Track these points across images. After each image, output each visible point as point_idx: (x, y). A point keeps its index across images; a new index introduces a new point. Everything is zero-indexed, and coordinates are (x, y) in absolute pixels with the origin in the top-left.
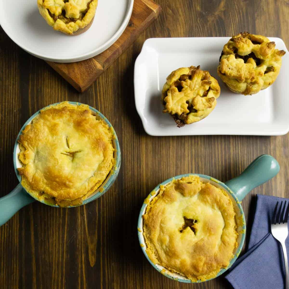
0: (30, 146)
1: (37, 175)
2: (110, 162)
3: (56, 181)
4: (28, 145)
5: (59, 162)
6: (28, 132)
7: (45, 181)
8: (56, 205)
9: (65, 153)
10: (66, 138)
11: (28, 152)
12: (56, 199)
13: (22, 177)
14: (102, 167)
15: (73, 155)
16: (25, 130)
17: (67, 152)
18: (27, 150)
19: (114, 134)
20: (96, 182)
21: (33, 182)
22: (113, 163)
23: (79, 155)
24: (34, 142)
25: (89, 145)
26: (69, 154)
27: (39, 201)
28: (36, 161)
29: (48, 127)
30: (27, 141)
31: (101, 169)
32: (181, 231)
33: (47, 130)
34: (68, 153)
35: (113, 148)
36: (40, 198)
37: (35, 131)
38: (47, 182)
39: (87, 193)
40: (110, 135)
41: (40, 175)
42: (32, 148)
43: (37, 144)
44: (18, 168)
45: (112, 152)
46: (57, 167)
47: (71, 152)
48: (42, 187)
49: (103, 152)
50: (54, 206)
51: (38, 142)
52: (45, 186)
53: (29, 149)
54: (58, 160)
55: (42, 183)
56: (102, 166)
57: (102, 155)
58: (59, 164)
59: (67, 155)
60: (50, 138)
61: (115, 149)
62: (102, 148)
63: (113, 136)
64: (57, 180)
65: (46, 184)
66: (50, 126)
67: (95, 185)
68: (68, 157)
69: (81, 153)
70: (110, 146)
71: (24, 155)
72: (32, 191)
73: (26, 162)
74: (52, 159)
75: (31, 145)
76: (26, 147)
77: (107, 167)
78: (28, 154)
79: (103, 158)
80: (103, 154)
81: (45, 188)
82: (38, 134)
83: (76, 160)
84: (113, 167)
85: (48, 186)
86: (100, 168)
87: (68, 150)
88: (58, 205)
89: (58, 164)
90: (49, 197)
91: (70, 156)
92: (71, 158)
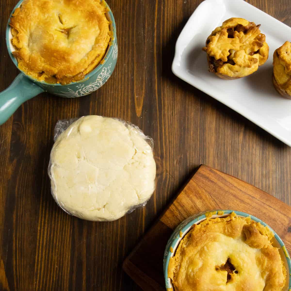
0: (22, 27)
1: (33, 55)
2: (107, 34)
3: (54, 57)
4: (20, 28)
5: (54, 37)
6: (19, 13)
7: (43, 59)
8: (58, 82)
9: (60, 30)
10: (58, 16)
11: (21, 34)
12: (56, 76)
13: (19, 60)
14: (99, 40)
15: (68, 32)
16: (15, 13)
17: (61, 29)
18: (19, 33)
19: (106, 7)
20: (96, 55)
21: (30, 63)
22: (110, 36)
23: (74, 30)
24: (26, 23)
25: (83, 20)
26: (63, 31)
27: (39, 82)
28: (31, 44)
29: (38, 6)
30: (18, 22)
31: (99, 41)
32: (217, 269)
33: (37, 9)
34: (63, 29)
35: (107, 21)
36: (40, 78)
37: (26, 10)
38: (45, 59)
39: (88, 67)
40: (103, 8)
41: (36, 55)
42: (24, 30)
43: (29, 24)
44: (13, 52)
45: (108, 25)
46: (53, 43)
47: (65, 28)
48: (41, 66)
49: (98, 24)
50: (55, 85)
51: (30, 22)
52: (43, 65)
53: (22, 31)
54: (54, 36)
55: (39, 62)
56: (99, 38)
57: (97, 28)
58: (55, 39)
59: (62, 32)
60: (42, 17)
61: (110, 22)
62: (96, 21)
63: (106, 9)
64: (55, 54)
65: (45, 62)
66: (40, 5)
67: (95, 59)
68: (63, 34)
69: (76, 28)
70: (105, 19)
71: (17, 38)
72: (30, 73)
73: (20, 46)
74: (47, 35)
75: (24, 27)
76: (18, 30)
77: (104, 39)
78: (21, 36)
79: (99, 32)
80: (99, 27)
81: (43, 67)
82: (28, 13)
83: (72, 36)
84: (111, 39)
85: (47, 64)
86: (97, 41)
87: (62, 26)
88: (60, 83)
89: (53, 39)
90: (50, 76)
91: (65, 33)
92: (67, 36)
